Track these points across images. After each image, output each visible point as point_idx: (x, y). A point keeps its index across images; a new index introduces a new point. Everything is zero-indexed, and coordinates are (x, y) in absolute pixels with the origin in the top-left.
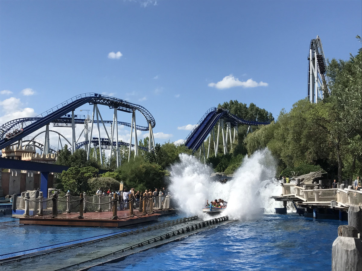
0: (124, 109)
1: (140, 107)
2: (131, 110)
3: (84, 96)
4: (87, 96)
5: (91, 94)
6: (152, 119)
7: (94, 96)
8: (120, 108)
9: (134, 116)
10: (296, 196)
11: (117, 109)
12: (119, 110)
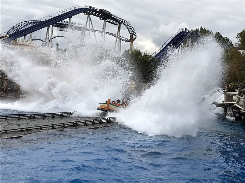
0: (112, 21)
1: (125, 22)
2: (118, 23)
3: (81, 7)
4: (83, 7)
5: (86, 6)
6: (134, 33)
7: (89, 8)
8: (109, 21)
9: (119, 28)
10: (235, 104)
11: (106, 21)
12: (108, 22)
